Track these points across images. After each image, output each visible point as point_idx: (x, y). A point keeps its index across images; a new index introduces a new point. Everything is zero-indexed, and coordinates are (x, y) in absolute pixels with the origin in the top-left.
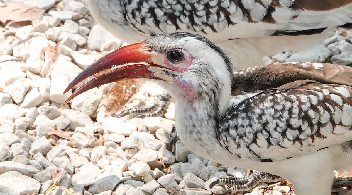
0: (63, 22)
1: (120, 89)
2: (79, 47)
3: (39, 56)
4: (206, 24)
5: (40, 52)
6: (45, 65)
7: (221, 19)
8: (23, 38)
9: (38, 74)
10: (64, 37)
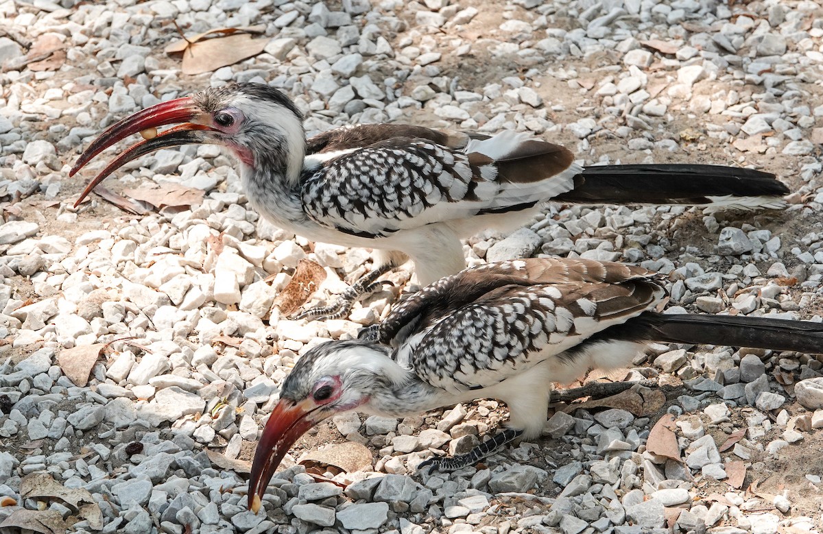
0: (227, 206)
1: (296, 287)
2: (246, 236)
3: (200, 248)
4: (399, 209)
5: (200, 243)
6: (207, 258)
7: (415, 202)
8: (181, 225)
9: (199, 269)
10: (229, 224)
